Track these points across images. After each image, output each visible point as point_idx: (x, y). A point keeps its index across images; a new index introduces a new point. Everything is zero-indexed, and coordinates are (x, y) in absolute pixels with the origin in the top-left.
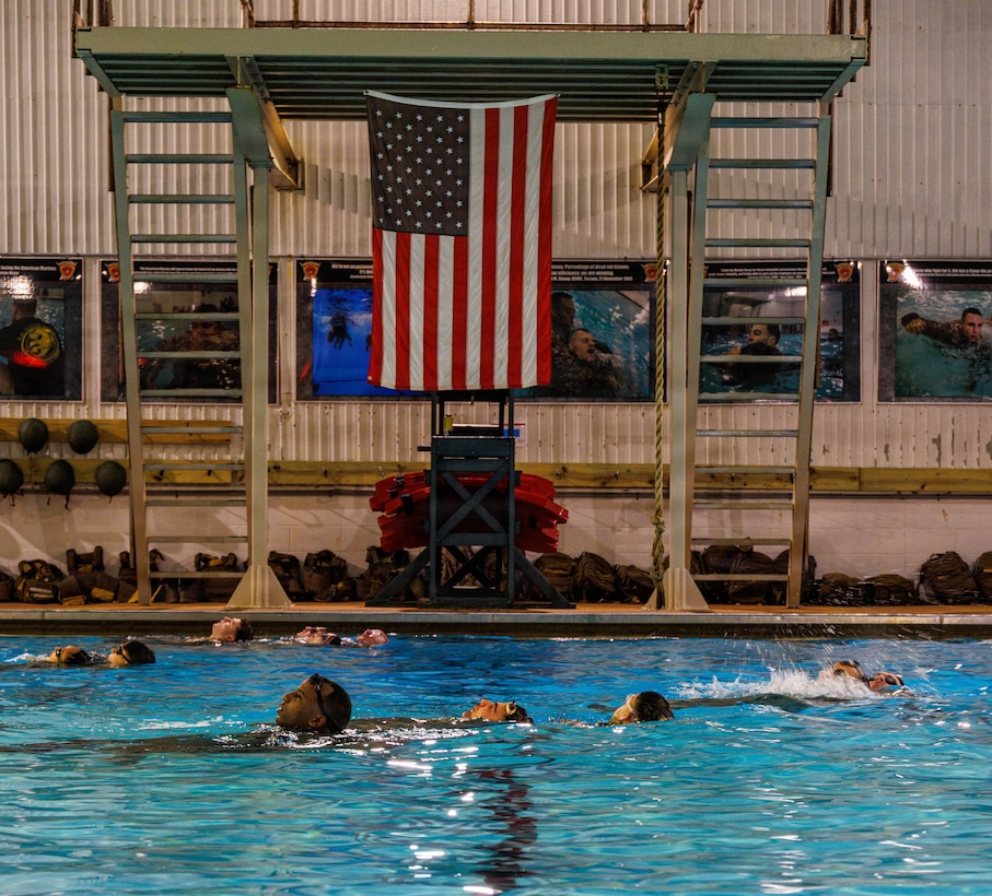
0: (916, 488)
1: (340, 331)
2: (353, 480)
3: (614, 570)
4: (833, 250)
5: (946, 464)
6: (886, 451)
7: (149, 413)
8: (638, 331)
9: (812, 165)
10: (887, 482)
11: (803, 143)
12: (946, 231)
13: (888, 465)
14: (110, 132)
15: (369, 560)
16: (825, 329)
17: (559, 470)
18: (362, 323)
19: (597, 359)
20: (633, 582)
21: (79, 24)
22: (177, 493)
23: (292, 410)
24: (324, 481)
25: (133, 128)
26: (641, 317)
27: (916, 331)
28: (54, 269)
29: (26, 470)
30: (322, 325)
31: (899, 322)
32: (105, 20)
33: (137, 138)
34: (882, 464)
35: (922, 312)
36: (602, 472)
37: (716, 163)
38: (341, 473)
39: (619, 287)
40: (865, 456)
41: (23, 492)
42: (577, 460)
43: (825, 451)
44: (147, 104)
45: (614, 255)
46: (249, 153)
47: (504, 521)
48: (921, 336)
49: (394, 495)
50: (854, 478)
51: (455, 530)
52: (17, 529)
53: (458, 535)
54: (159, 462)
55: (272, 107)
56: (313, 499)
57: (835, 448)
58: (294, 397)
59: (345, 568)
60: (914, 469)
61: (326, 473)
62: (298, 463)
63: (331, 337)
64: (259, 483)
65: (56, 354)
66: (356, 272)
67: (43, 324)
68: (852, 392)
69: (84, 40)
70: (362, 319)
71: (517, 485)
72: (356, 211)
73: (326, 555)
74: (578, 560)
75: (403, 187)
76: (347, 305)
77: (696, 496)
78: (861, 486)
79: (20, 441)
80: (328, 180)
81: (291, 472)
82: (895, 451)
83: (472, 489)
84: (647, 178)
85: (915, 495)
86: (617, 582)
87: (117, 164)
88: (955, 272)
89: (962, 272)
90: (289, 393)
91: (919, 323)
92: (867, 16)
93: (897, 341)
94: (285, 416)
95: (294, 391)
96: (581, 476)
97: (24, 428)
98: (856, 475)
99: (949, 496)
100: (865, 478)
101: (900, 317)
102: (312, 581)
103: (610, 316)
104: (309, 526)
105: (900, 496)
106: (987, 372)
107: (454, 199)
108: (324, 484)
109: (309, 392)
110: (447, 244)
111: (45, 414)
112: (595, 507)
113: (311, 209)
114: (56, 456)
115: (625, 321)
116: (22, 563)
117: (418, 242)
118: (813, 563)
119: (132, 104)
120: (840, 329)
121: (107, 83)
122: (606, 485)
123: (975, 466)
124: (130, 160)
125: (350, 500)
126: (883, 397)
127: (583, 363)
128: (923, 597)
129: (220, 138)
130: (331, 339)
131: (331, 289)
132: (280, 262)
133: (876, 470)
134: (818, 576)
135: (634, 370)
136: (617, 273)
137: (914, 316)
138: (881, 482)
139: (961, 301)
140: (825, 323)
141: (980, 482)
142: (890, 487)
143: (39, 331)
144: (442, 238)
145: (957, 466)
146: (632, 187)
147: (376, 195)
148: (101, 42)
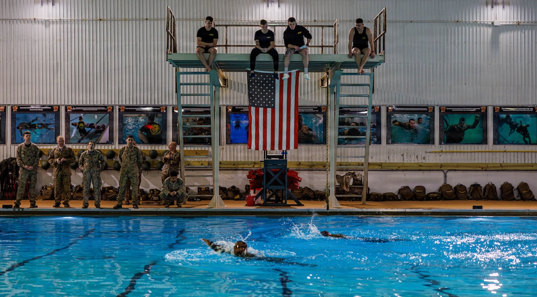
0: (397, 168)
1: (238, 125)
2: (241, 166)
3: (313, 191)
4: (374, 103)
5: (405, 162)
6: (389, 158)
7: (185, 149)
8: (320, 125)
9: (368, 85)
10: (389, 166)
11: (365, 79)
12: (404, 98)
13: (389, 162)
14: (176, 77)
15: (246, 188)
16: (372, 125)
17: (298, 163)
18: (244, 123)
19: (309, 133)
20: (318, 195)
21: (168, 52)
22: (193, 170)
23: (225, 147)
24: (233, 166)
25: (181, 76)
26: (321, 121)
27: (397, 125)
28: (159, 109)
29: (151, 164)
30: (233, 124)
31: (392, 123)
32: (175, 51)
33: (183, 79)
34: (388, 161)
35: (398, 120)
36: (310, 164)
37: (342, 85)
38: (238, 164)
39: (314, 113)
40: (382, 159)
41: (150, 170)
42: (303, 161)
43: (372, 158)
44: (185, 70)
45: (314, 104)
46: (214, 83)
47: (284, 182)
48: (398, 127)
49: (254, 174)
50: (380, 166)
51: (270, 185)
52: (149, 180)
53: (271, 186)
54: (188, 161)
55: (220, 70)
56: (231, 171)
57: (374, 157)
58: (225, 143)
59: (239, 191)
60: (396, 163)
61: (234, 165)
62: (226, 161)
63: (235, 127)
64: (217, 166)
65: (160, 132)
66: (242, 109)
67: (156, 124)
68: (379, 142)
69: (170, 57)
70: (244, 122)
71: (288, 172)
72: (242, 92)
73: (233, 187)
74: (304, 189)
75: (257, 95)
76: (240, 118)
77: (337, 170)
78: (382, 167)
79: (149, 156)
80: (235, 84)
81: (224, 164)
82: (391, 158)
83: (275, 173)
84: (322, 85)
85: (397, 170)
86: (314, 195)
87: (178, 85)
88: (407, 109)
89: (409, 109)
90: (224, 143)
91: (397, 123)
92: (384, 49)
93: (392, 128)
94: (223, 149)
95: (225, 142)
96: (304, 165)
97: (151, 152)
98: (380, 165)
99: (406, 170)
100: (383, 165)
101: (392, 121)
102: (230, 194)
103: (312, 121)
104: (229, 179)
105: (392, 170)
106: (416, 136)
107: (271, 98)
108: (233, 167)
109: (229, 142)
110: (269, 110)
111: (157, 149)
112: (308, 173)
113: (230, 92)
114: (159, 160)
115: (316, 123)
116: (151, 190)
117: (261, 110)
118: (369, 189)
119: (181, 70)
120: (376, 125)
121: (175, 64)
122: (312, 167)
123: (413, 162)
124: (181, 84)
125: (241, 172)
126: (388, 143)
127: (305, 134)
128: (399, 198)
129: (206, 78)
130: (235, 128)
131: (235, 114)
132: (221, 107)
133: (385, 163)
134: (370, 192)
135: (319, 136)
136: (314, 109)
137: (396, 121)
138: (387, 166)
139: (409, 117)
140: (372, 123)
141: (414, 166)
142: (390, 168)
143: (155, 126)
144: (268, 109)
145: (408, 162)
146: (318, 86)
147: (249, 97)
148: (174, 57)
